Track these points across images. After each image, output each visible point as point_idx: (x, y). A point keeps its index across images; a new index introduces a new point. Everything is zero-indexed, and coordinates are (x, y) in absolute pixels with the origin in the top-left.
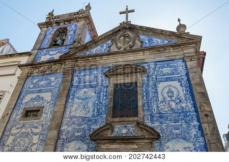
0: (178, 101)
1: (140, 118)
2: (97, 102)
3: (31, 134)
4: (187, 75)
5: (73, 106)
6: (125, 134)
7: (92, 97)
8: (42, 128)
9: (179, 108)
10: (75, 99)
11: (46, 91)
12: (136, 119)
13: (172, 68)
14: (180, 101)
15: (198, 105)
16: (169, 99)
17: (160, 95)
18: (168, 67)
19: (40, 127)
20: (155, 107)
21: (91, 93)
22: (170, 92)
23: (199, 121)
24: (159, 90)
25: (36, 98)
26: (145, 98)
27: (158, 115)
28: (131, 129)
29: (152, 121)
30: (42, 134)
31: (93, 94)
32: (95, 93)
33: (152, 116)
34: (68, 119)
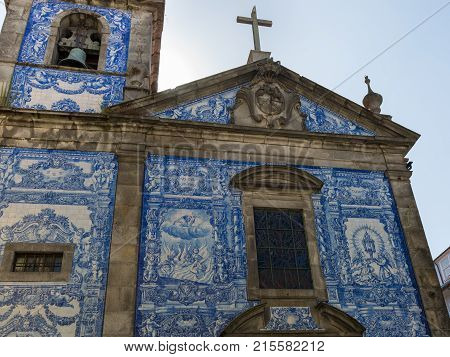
0: (384, 261)
1: (319, 292)
2: (220, 247)
3: (49, 323)
4: (394, 208)
5: (159, 251)
6: (294, 326)
7: (206, 232)
8: (81, 305)
9: (387, 276)
10: (163, 234)
11: (70, 199)
12: (310, 293)
13: (367, 190)
14: (387, 261)
15: (417, 273)
16: (368, 256)
17: (350, 246)
18: (358, 185)
19: (75, 303)
20: (344, 270)
21: (202, 223)
22: (367, 240)
23: (420, 304)
24: (349, 234)
25: (41, 216)
26: (323, 249)
27: (351, 288)
28: (305, 315)
29: (342, 300)
30: (85, 323)
31: (207, 225)
32: (212, 222)
33: (341, 291)
34: (154, 285)
